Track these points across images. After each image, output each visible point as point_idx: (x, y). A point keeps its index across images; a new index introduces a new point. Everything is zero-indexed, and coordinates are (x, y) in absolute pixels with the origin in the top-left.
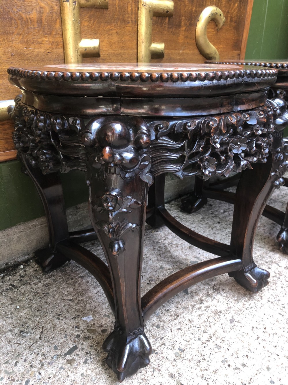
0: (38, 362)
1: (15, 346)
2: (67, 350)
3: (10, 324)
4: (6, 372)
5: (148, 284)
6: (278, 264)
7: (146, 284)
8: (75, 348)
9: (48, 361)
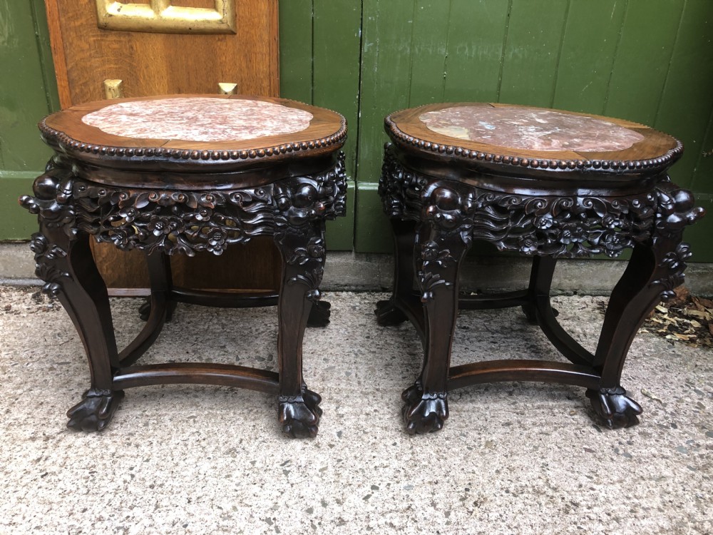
0: (38, 357)
1: (42, 340)
2: (62, 361)
3: (63, 326)
4: (15, 353)
5: (187, 353)
6: (337, 408)
7: (185, 352)
8: (69, 363)
9: (43, 360)
